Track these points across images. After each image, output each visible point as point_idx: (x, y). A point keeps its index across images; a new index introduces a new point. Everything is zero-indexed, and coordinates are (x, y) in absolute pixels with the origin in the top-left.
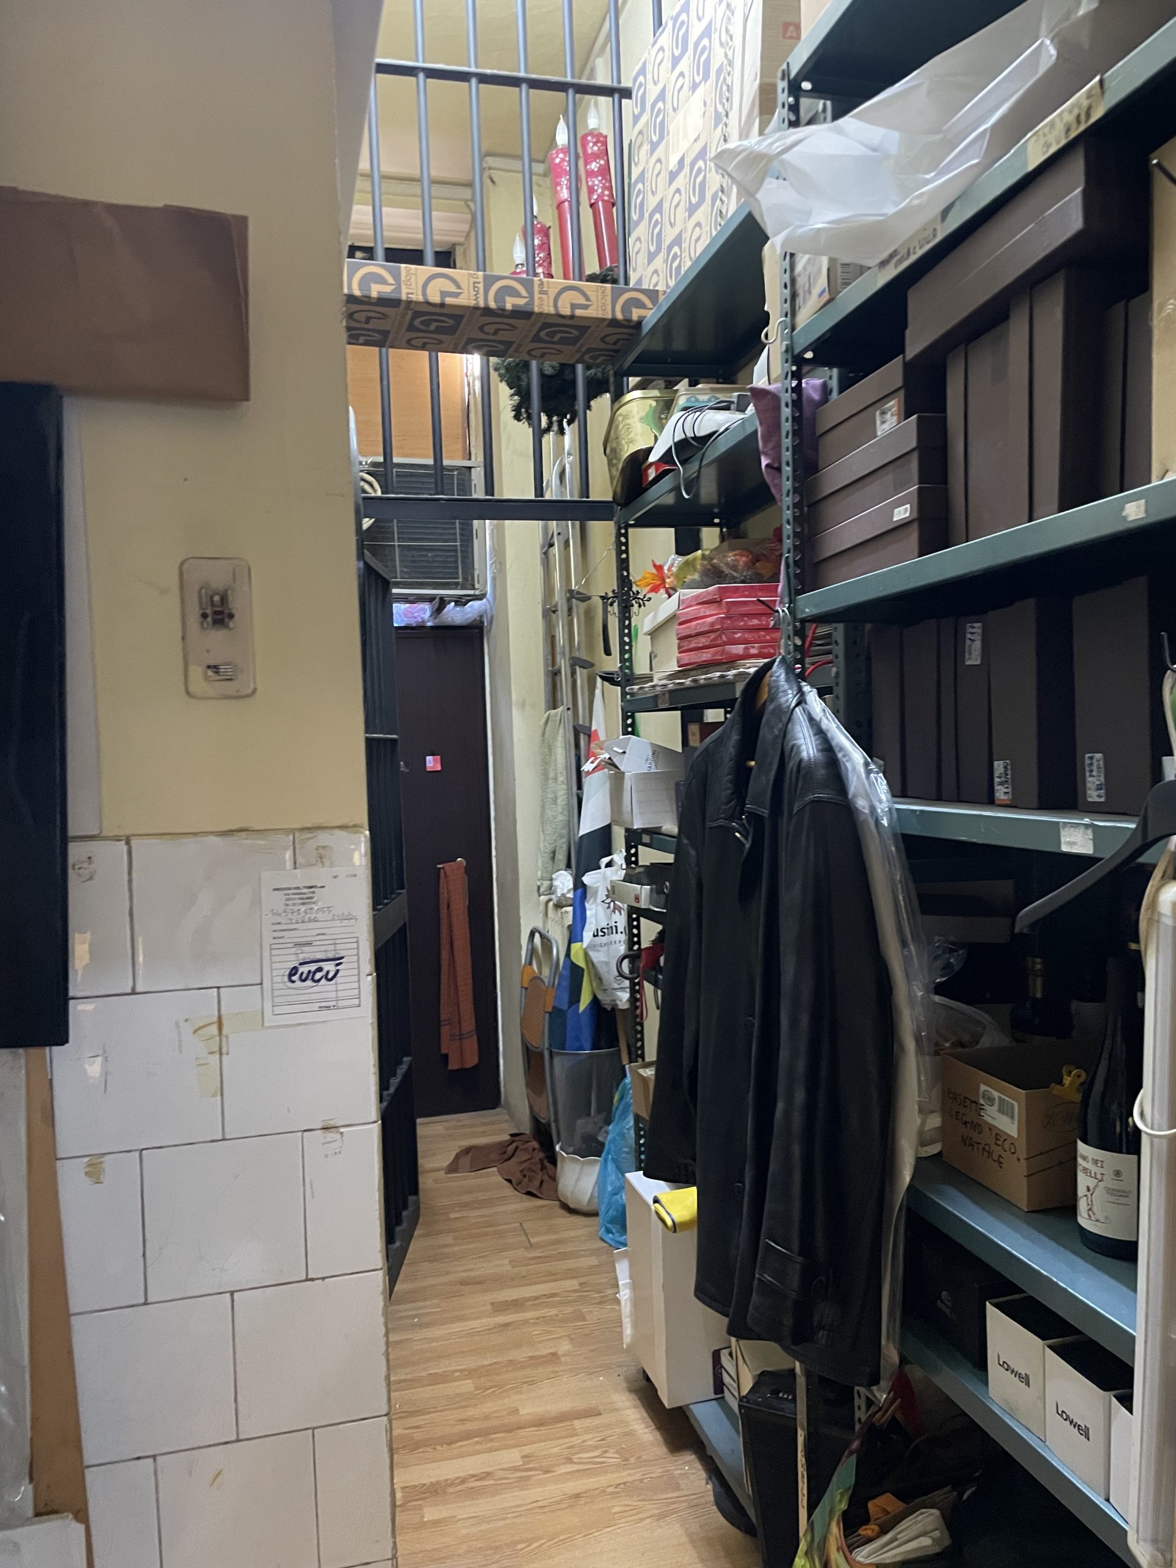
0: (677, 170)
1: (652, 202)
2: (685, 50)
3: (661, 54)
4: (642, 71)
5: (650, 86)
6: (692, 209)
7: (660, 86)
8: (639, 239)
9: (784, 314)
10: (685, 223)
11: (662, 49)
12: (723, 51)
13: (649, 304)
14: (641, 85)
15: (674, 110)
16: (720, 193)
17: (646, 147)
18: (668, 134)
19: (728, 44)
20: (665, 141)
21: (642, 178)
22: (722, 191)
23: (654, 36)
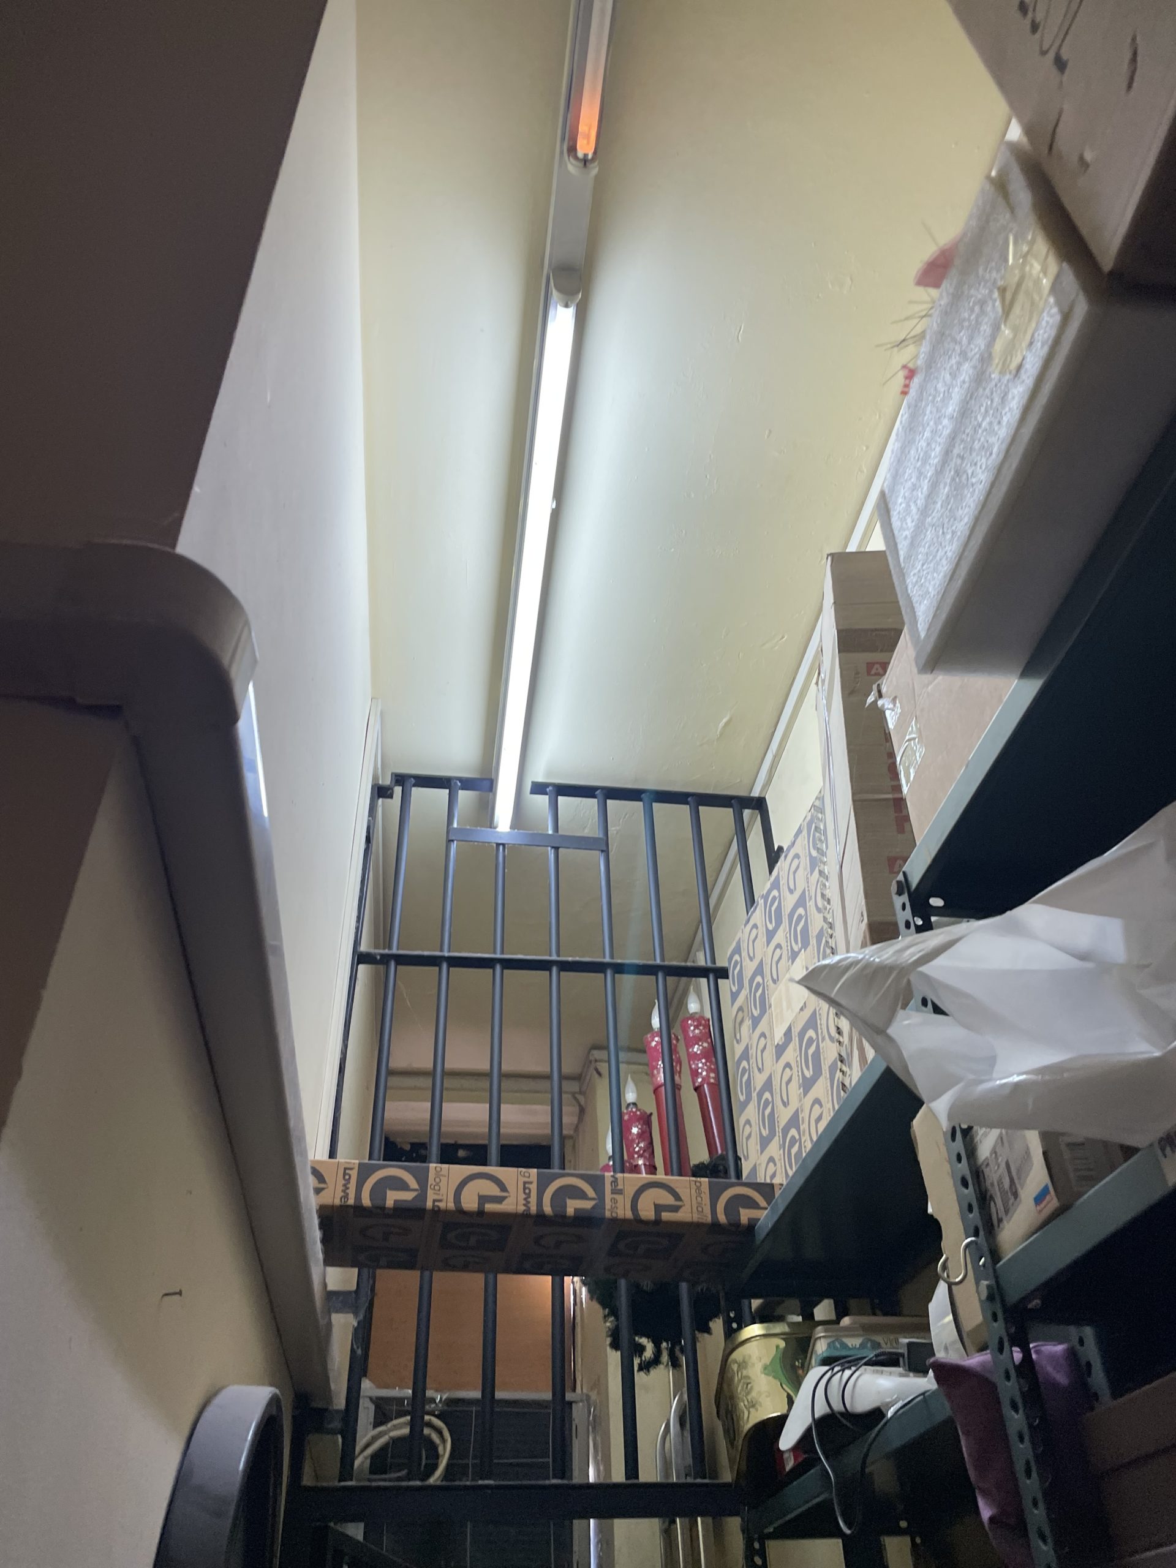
0: (783, 1043)
1: (759, 1080)
2: (779, 923)
3: (754, 931)
4: (738, 950)
5: (746, 962)
6: (807, 1085)
7: (756, 962)
8: (748, 1122)
9: (972, 1231)
10: (800, 1101)
11: (755, 926)
12: (822, 915)
13: (762, 1203)
14: (736, 962)
15: (774, 982)
16: (839, 1063)
17: (748, 1023)
18: (770, 1006)
19: (826, 909)
20: (767, 1014)
21: (745, 1055)
22: (842, 1061)
23: (748, 914)
